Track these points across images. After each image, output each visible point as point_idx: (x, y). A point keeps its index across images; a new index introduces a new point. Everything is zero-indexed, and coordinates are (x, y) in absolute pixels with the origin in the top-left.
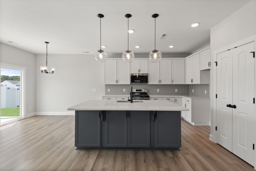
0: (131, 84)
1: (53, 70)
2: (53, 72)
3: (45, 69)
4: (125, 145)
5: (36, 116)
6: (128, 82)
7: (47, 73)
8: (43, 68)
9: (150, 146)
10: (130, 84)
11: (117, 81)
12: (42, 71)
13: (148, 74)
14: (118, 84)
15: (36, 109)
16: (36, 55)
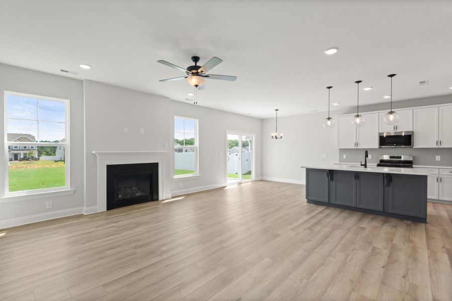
0: (380, 148)
1: (281, 135)
2: (281, 137)
3: (276, 135)
4: (353, 205)
5: (262, 180)
6: (376, 144)
7: (277, 138)
8: (274, 134)
9: (384, 210)
10: (378, 147)
11: (357, 144)
12: (272, 137)
13: (413, 132)
14: (357, 148)
15: (262, 174)
16: (262, 121)
